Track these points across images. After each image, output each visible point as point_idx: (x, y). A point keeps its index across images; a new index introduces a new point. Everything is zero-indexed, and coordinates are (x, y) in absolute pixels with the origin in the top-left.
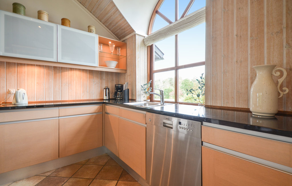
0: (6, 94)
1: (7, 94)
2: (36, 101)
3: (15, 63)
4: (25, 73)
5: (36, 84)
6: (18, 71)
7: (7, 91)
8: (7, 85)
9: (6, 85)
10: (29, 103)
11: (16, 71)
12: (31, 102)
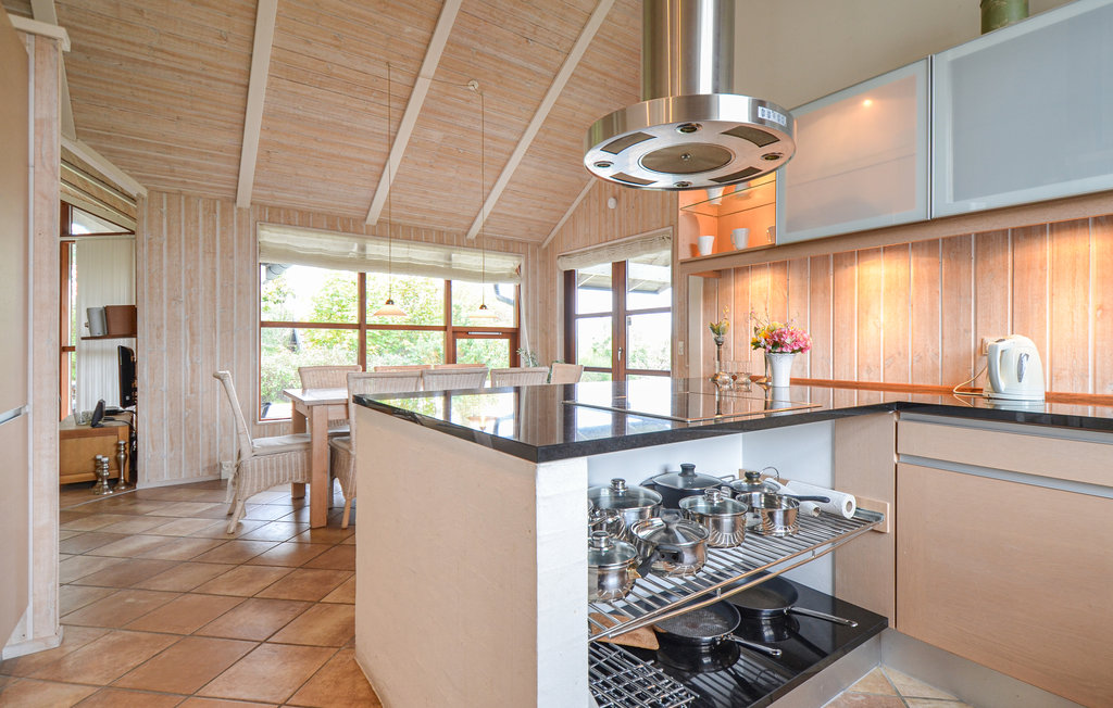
0: (975, 355)
1: (978, 356)
2: (1090, 391)
3: (1005, 232)
4: (1042, 267)
5: (1091, 310)
6: (1016, 263)
7: (979, 344)
8: (979, 321)
9: (976, 323)
10: (1051, 398)
11: (1010, 266)
12: (1067, 395)
